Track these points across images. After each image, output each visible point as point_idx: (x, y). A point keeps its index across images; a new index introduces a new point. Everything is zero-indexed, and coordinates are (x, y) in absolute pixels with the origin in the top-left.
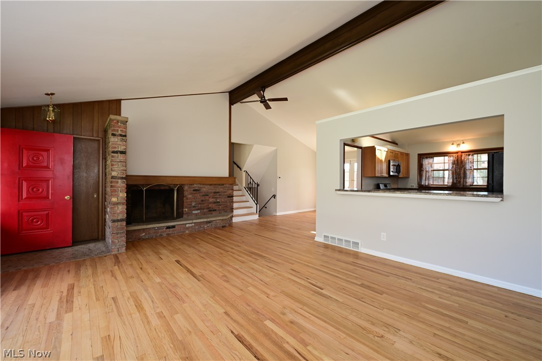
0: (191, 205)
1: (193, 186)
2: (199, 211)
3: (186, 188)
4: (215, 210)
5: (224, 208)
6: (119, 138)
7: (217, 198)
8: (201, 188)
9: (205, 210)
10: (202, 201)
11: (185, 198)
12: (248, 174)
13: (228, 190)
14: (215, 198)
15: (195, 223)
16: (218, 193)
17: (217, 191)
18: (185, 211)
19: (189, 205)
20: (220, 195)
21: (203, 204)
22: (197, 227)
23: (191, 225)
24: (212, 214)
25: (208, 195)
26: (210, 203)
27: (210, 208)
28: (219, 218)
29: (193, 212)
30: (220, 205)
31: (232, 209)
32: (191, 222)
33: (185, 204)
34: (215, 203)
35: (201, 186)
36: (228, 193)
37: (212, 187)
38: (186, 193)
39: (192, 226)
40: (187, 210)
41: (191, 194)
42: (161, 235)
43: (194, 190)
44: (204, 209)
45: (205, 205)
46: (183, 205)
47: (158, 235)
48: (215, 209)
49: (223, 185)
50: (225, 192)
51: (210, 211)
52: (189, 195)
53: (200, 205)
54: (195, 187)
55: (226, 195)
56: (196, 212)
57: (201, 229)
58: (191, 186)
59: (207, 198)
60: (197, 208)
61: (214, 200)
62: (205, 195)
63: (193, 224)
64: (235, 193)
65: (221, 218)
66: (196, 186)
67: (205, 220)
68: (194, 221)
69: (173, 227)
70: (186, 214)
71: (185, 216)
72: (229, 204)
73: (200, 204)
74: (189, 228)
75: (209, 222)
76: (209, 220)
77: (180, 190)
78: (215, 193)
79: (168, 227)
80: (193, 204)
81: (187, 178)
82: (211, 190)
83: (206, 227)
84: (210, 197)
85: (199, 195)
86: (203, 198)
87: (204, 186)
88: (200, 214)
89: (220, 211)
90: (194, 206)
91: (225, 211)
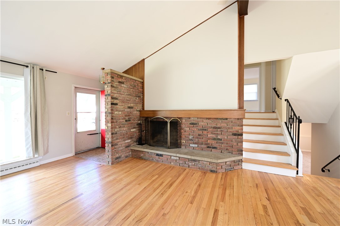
0: (189, 138)
2: (196, 145)
3: (184, 121)
4: (215, 148)
5: (229, 148)
7: (218, 134)
8: (198, 121)
9: (203, 146)
10: (199, 135)
11: (183, 131)
12: (290, 105)
13: (233, 125)
14: (215, 134)
16: (219, 128)
17: (218, 126)
18: (183, 142)
19: (187, 137)
20: (222, 131)
21: (200, 138)
22: (181, 162)
23: (175, 158)
24: (211, 151)
25: (206, 130)
26: (209, 139)
27: (209, 144)
28: (206, 159)
29: (191, 145)
30: (222, 143)
31: (240, 152)
32: (175, 155)
33: (183, 136)
34: (214, 139)
35: (199, 120)
36: (233, 130)
37: (210, 121)
38: (183, 126)
39: (177, 160)
42: (153, 160)
43: (190, 124)
44: (202, 144)
45: (203, 140)
46: (180, 137)
47: (151, 159)
48: (215, 146)
49: (227, 119)
50: (229, 128)
51: (208, 147)
52: (187, 128)
53: (197, 140)
55: (230, 132)
56: (194, 145)
57: (186, 165)
58: (188, 119)
59: (205, 132)
60: (195, 142)
61: (214, 136)
62: (203, 129)
63: (178, 158)
65: (209, 160)
66: (193, 120)
67: (189, 157)
70: (184, 145)
71: (183, 147)
72: (235, 144)
73: (197, 138)
74: (174, 160)
75: (195, 161)
76: (193, 158)
77: (175, 124)
78: (215, 128)
80: (191, 137)
82: (210, 124)
83: (191, 165)
84: (208, 132)
85: (197, 129)
86: (201, 132)
87: (201, 120)
88: (197, 149)
89: (222, 151)
90: (191, 140)
91: (229, 152)
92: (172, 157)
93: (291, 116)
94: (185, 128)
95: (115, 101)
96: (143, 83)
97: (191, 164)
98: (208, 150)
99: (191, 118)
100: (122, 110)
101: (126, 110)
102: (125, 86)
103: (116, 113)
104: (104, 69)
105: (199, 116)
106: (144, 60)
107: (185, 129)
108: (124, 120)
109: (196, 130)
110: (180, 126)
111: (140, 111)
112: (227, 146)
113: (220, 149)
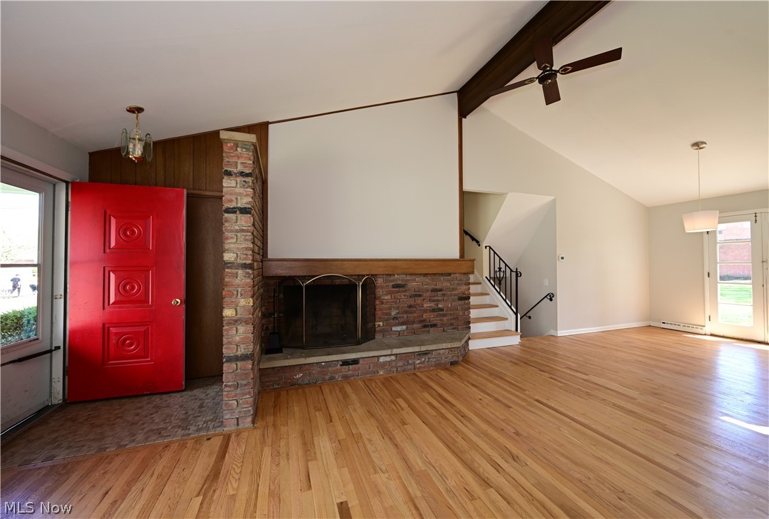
0: (390, 314)
1: (392, 278)
2: (404, 327)
3: (380, 281)
4: (435, 325)
5: (453, 321)
6: (239, 179)
7: (438, 301)
8: (407, 280)
9: (415, 326)
10: (410, 307)
11: (377, 302)
12: (495, 253)
13: (459, 284)
14: (434, 301)
15: (396, 355)
16: (440, 290)
17: (438, 287)
18: (379, 326)
19: (387, 314)
20: (444, 295)
21: (411, 313)
22: (400, 364)
23: (388, 359)
24: (429, 332)
25: (420, 296)
26: (425, 311)
27: (425, 320)
28: (444, 346)
29: (394, 329)
30: (445, 315)
31: (467, 323)
32: (388, 352)
33: (379, 313)
34: (434, 310)
35: (408, 278)
36: (460, 291)
37: (427, 280)
38: (379, 292)
39: (392, 361)
40: (381, 323)
41: (390, 293)
42: (332, 378)
43: (393, 286)
44: (413, 323)
45: (415, 315)
46: (374, 315)
47: (327, 377)
48: (434, 322)
49: (450, 274)
50: (454, 289)
51: (425, 326)
52: (386, 295)
53: (405, 316)
54: (396, 280)
55: (455, 295)
56: (399, 328)
57: (409, 367)
58: (389, 278)
59: (419, 301)
60: (401, 321)
61: (432, 304)
62: (416, 295)
63: (393, 358)
64: (473, 289)
65: (449, 345)
66: (398, 279)
67: (417, 349)
68: (396, 351)
69: (355, 362)
70: (381, 332)
71: (378, 336)
72: (461, 313)
73: (406, 312)
74: (385, 363)
75: (425, 353)
76: (424, 348)
77: (369, 286)
78: (434, 290)
79: (345, 363)
80: (393, 313)
81: (382, 263)
82: (426, 285)
83: (419, 363)
84: (424, 299)
85: (405, 296)
86: (411, 302)
87: (413, 277)
88: (405, 334)
89: (445, 328)
90: (394, 318)
91: (454, 329)
92: (382, 360)
93: (500, 269)
94: (384, 295)
97: (419, 361)
98: (424, 332)
99: (394, 275)
100: (256, 256)
101: (258, 258)
102: (257, 189)
103: (254, 264)
105: (411, 271)
107: (383, 297)
108: (257, 287)
109: (403, 297)
110: (374, 293)
111: (262, 261)
112: (451, 319)
113: (443, 325)
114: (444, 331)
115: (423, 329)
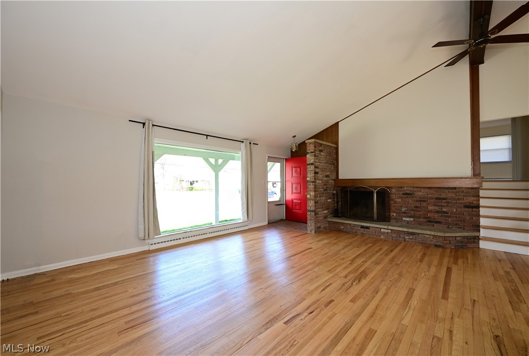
0: (401, 210)
1: (403, 189)
2: (412, 219)
3: (393, 190)
4: (439, 222)
5: (459, 222)
6: (311, 154)
7: (442, 206)
8: (414, 191)
9: (421, 220)
10: (417, 207)
11: (392, 202)
13: (465, 196)
14: (438, 206)
16: (445, 199)
17: (443, 196)
18: (393, 215)
19: (399, 210)
20: (448, 202)
21: (417, 211)
22: (394, 235)
23: (386, 231)
24: (433, 226)
25: (425, 201)
26: (430, 211)
27: (430, 218)
28: (428, 232)
29: (404, 219)
30: (449, 217)
31: (477, 227)
32: (386, 227)
33: (393, 208)
34: (437, 212)
35: (415, 189)
36: (465, 201)
37: (432, 191)
38: (393, 197)
39: (387, 233)
40: (395, 214)
41: (399, 198)
42: (356, 232)
43: (403, 194)
44: (420, 218)
45: (421, 213)
46: (389, 209)
47: (354, 231)
48: (439, 220)
49: (455, 188)
50: (459, 199)
51: (429, 221)
52: (398, 198)
53: (413, 212)
54: (405, 190)
55: (461, 203)
56: (408, 219)
57: (401, 239)
58: (400, 189)
59: (424, 204)
60: (409, 215)
61: (437, 208)
62: (421, 201)
63: (390, 231)
64: (482, 202)
65: (433, 233)
66: (406, 189)
67: (405, 230)
68: (390, 227)
69: (368, 228)
70: (394, 219)
71: (393, 221)
72: (468, 218)
73: (413, 210)
74: (384, 233)
75: (413, 234)
78: (437, 199)
79: (362, 227)
80: (403, 210)
81: (393, 180)
82: (430, 194)
83: (408, 239)
84: (428, 204)
85: (412, 200)
86: (418, 204)
87: (419, 189)
88: (413, 223)
89: (450, 226)
90: (404, 213)
91: (460, 228)
92: (382, 230)
94: (396, 198)
95: (317, 170)
96: (337, 149)
97: (408, 237)
98: (429, 225)
99: (404, 187)
100: (322, 178)
101: (324, 179)
102: (323, 154)
103: (318, 181)
104: (295, 136)
105: (416, 185)
106: (338, 123)
107: (396, 200)
108: (323, 189)
109: (410, 201)
110: (389, 197)
111: (334, 180)
112: (457, 221)
113: (446, 224)
114: (448, 227)
115: (428, 223)
